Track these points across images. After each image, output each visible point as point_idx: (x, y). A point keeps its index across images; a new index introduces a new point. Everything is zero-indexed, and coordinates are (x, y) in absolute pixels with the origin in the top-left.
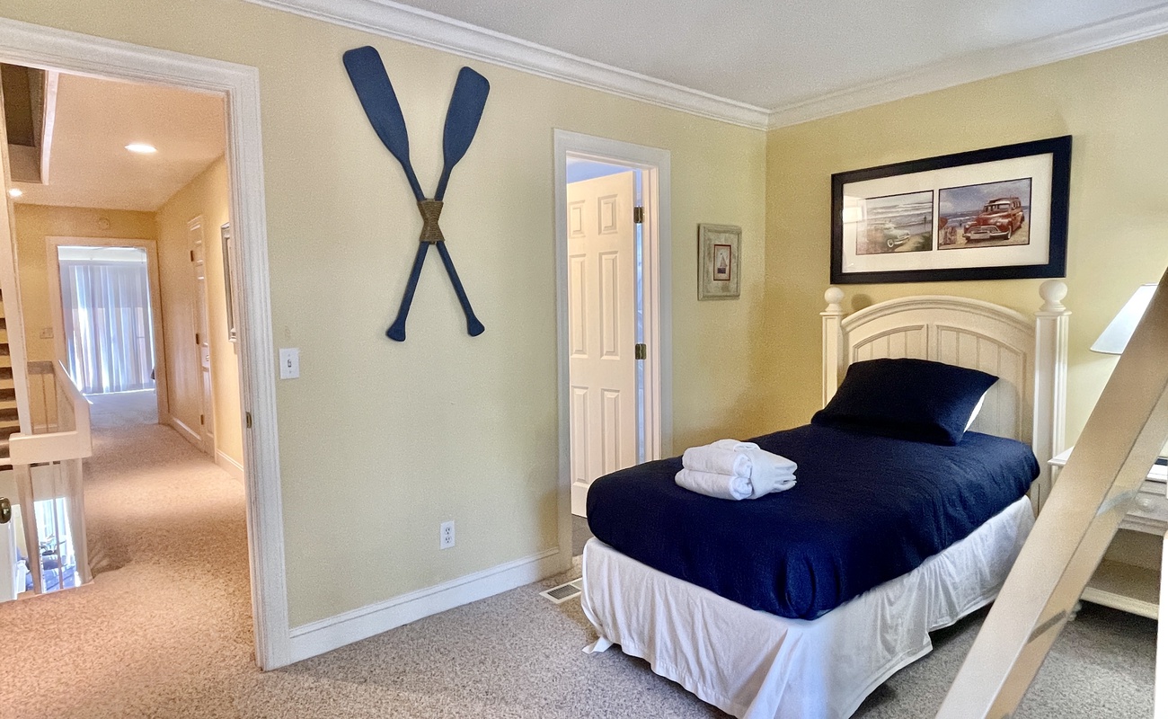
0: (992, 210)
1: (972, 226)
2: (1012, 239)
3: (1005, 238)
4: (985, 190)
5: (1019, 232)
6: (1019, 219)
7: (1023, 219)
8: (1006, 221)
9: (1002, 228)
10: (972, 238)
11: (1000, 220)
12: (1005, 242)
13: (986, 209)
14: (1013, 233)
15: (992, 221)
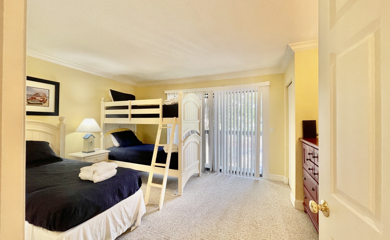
0: (37, 95)
1: (30, 99)
2: (43, 105)
3: (42, 104)
4: (35, 89)
5: (46, 103)
6: (46, 100)
7: (47, 100)
8: (42, 99)
9: (40, 101)
10: (30, 102)
11: (40, 99)
12: (41, 105)
13: (35, 95)
14: (44, 103)
15: (37, 99)
